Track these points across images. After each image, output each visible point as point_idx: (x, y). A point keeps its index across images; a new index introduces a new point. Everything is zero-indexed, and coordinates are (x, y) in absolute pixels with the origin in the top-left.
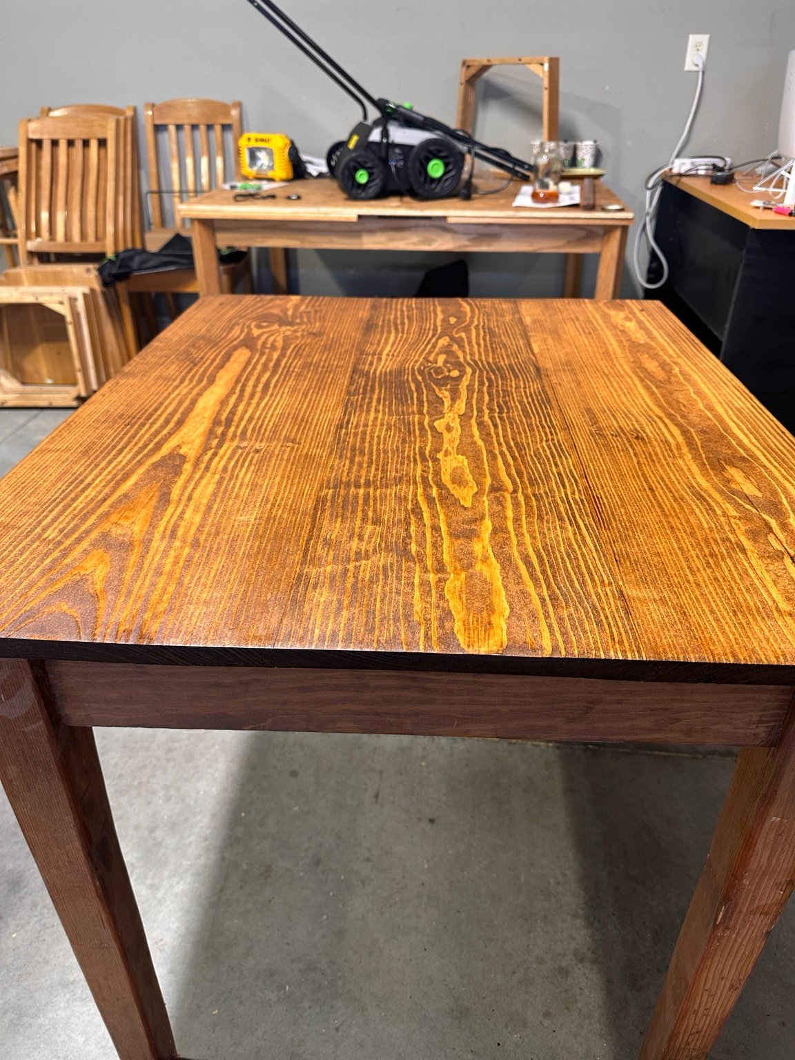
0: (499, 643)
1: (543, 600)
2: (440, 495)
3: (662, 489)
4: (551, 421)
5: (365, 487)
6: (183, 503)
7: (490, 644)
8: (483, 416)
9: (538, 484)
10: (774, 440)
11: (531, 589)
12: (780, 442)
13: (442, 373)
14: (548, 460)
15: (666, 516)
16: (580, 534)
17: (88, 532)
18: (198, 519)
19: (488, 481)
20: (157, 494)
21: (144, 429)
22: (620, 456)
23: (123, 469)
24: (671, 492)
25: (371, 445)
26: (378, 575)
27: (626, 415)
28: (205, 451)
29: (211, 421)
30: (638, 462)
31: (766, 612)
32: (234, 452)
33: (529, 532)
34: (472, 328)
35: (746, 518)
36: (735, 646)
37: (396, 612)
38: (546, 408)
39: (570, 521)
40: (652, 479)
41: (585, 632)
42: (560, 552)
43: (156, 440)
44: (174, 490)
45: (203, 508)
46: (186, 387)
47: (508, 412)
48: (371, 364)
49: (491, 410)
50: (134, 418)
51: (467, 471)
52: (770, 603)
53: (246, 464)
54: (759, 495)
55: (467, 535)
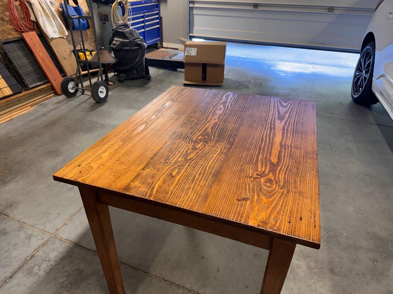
55: (225, 102)
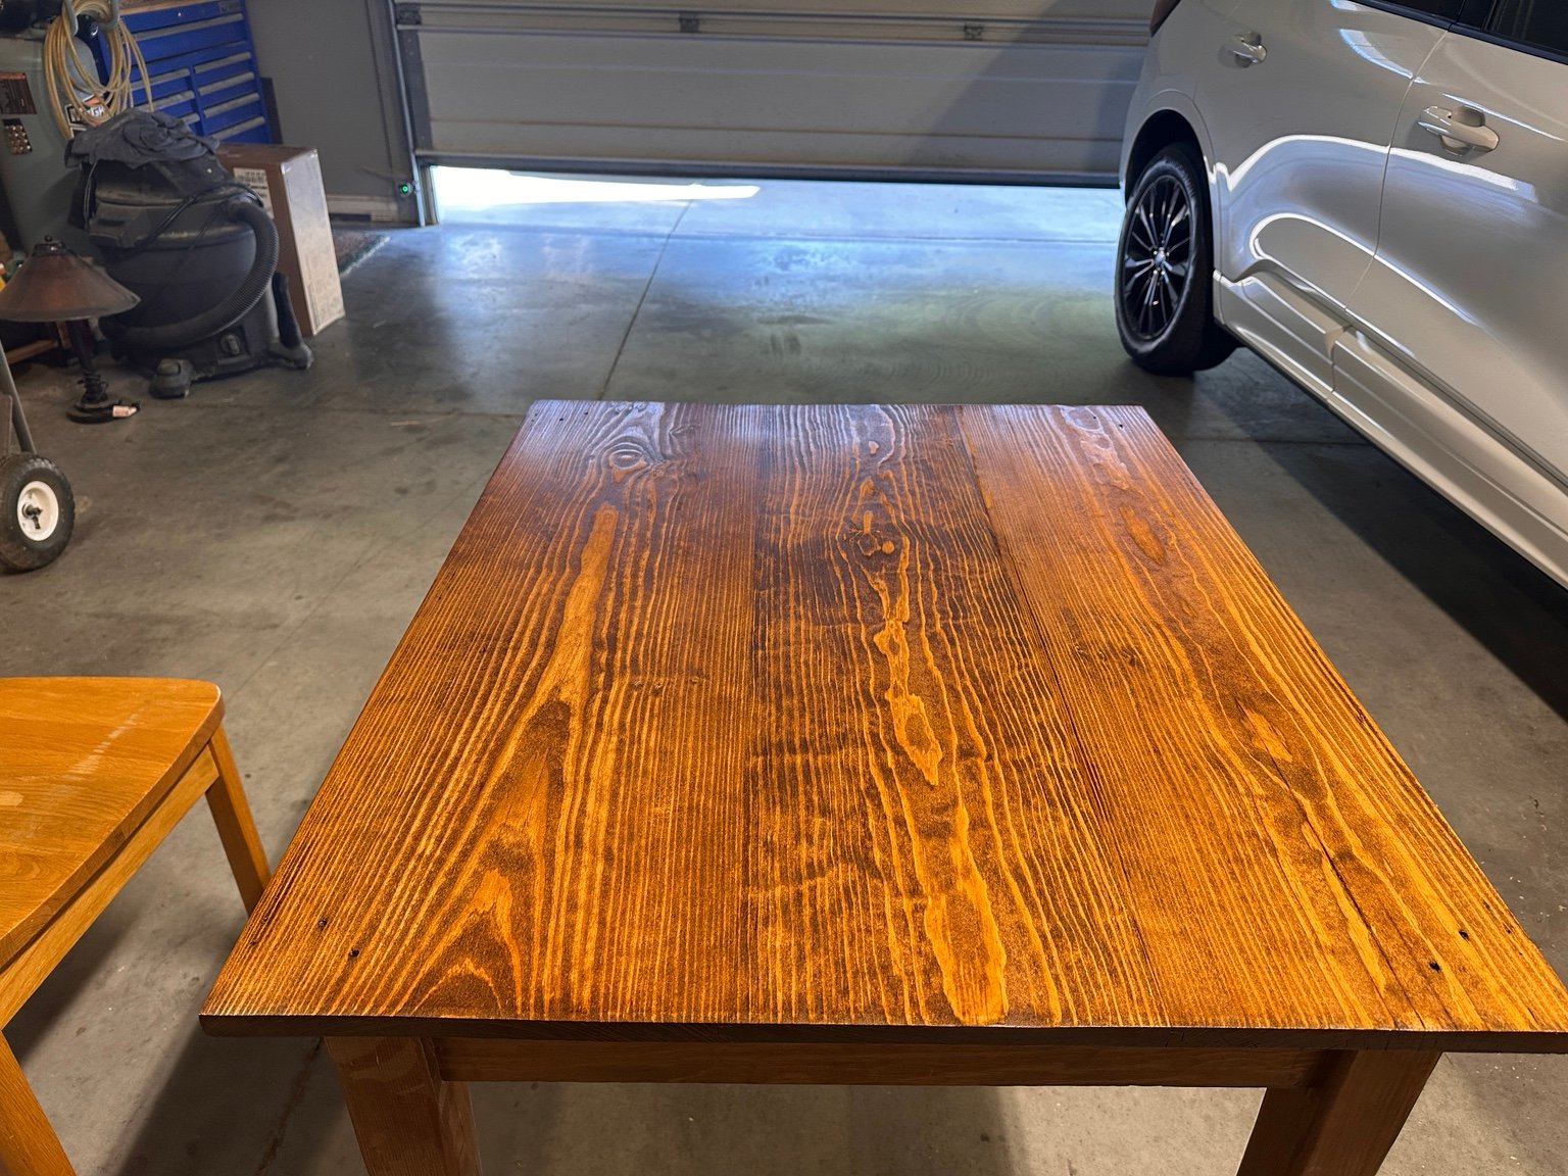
0: (999, 1008)
1: (1043, 937)
2: (897, 763)
3: (1171, 751)
4: (1021, 633)
5: (802, 753)
6: (580, 787)
7: (990, 1010)
8: (934, 625)
9: (1017, 744)
10: (1304, 665)
11: (1028, 919)
12: (1310, 668)
13: (872, 546)
14: (1026, 703)
15: (1178, 796)
16: (1078, 829)
17: (473, 841)
18: (604, 814)
19: (955, 740)
20: (546, 773)
21: (507, 660)
22: (1113, 691)
23: (494, 731)
24: (1181, 756)
25: (799, 678)
26: (839, 901)
27: (1114, 621)
28: (593, 693)
29: (589, 642)
30: (1138, 705)
31: (1304, 947)
32: (628, 697)
33: (1015, 825)
34: (900, 460)
35: (1274, 797)
36: (1271, 1002)
37: (870, 963)
38: (1013, 610)
39: (1063, 807)
40: (1157, 734)
41: (1098, 987)
42: (1057, 859)
43: (526, 678)
44: (565, 766)
45: (607, 796)
46: (545, 580)
47: (965, 617)
48: (778, 530)
49: (943, 612)
50: (489, 639)
51: (926, 721)
52: (1309, 934)
53: (647, 714)
54: (1289, 758)
55: (939, 832)
